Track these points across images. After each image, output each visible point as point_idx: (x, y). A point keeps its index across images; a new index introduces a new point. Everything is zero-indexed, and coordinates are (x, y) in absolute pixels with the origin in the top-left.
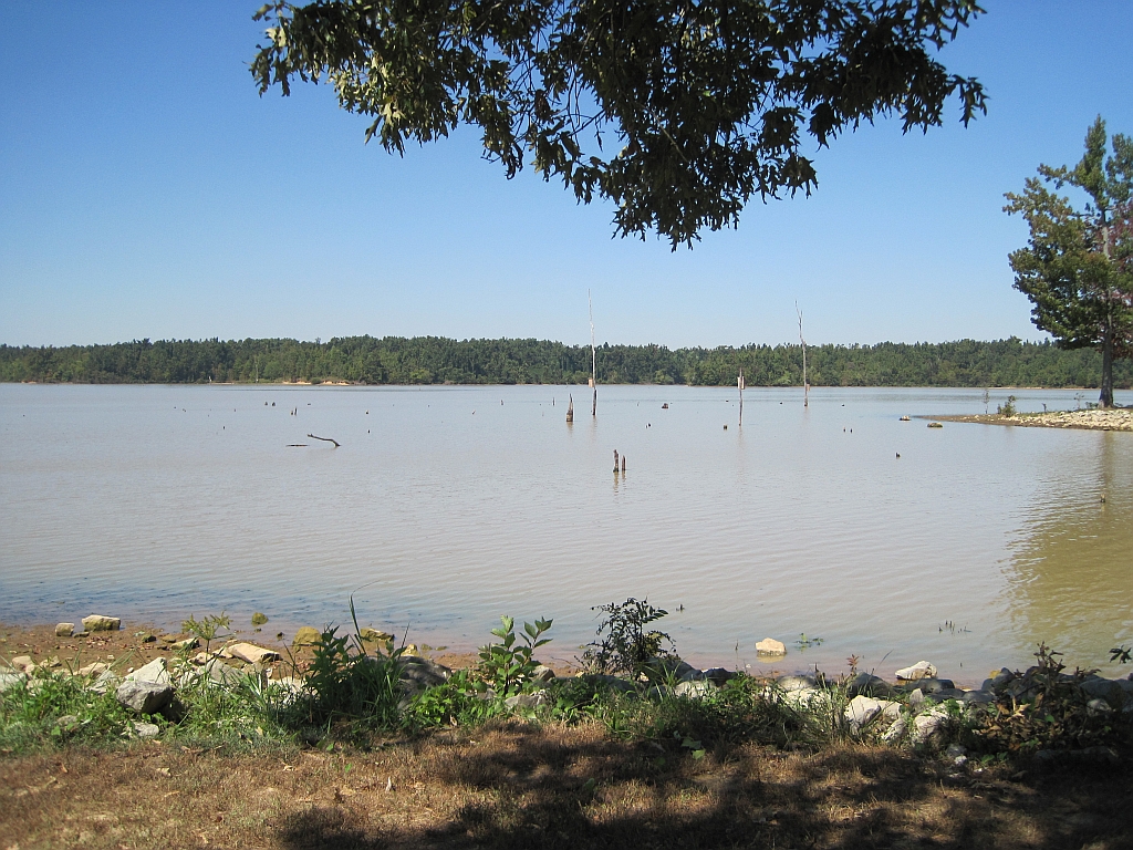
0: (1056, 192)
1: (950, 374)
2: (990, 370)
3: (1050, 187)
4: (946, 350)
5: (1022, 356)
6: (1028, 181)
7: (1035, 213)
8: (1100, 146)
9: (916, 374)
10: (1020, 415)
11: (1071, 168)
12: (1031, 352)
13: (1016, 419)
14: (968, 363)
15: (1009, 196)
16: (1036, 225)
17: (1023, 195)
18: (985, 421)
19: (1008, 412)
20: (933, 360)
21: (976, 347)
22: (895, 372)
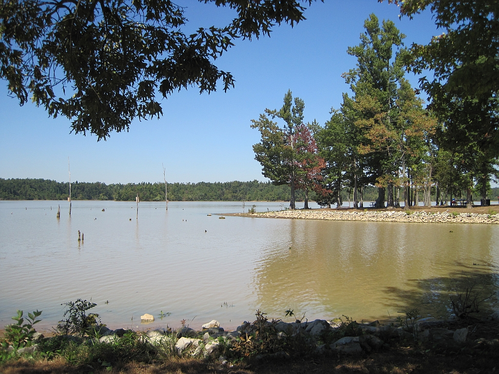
0: (272, 120)
1: (229, 196)
2: (246, 194)
3: (270, 118)
4: (228, 185)
5: (259, 188)
6: (261, 115)
7: (264, 128)
8: (290, 102)
9: (215, 195)
10: (258, 213)
11: (278, 111)
12: (263, 186)
13: (256, 215)
14: (237, 191)
15: (253, 121)
16: (263, 134)
17: (258, 121)
18: (243, 215)
19: (253, 212)
20: (222, 190)
21: (240, 184)
22: (206, 195)
